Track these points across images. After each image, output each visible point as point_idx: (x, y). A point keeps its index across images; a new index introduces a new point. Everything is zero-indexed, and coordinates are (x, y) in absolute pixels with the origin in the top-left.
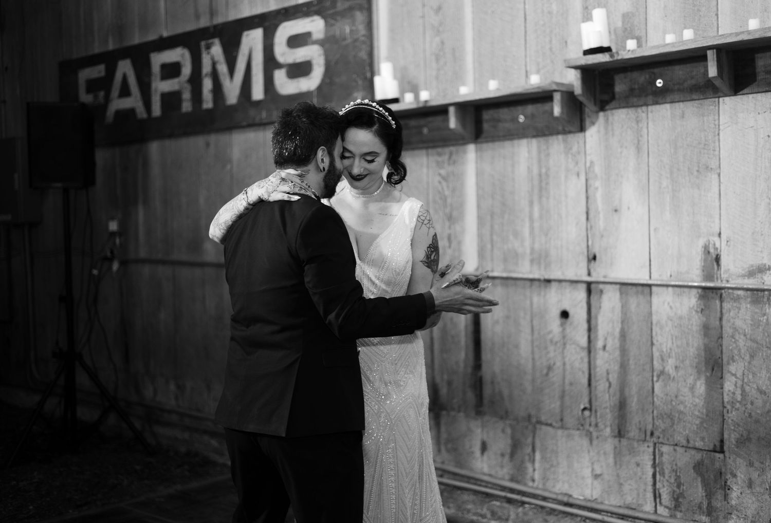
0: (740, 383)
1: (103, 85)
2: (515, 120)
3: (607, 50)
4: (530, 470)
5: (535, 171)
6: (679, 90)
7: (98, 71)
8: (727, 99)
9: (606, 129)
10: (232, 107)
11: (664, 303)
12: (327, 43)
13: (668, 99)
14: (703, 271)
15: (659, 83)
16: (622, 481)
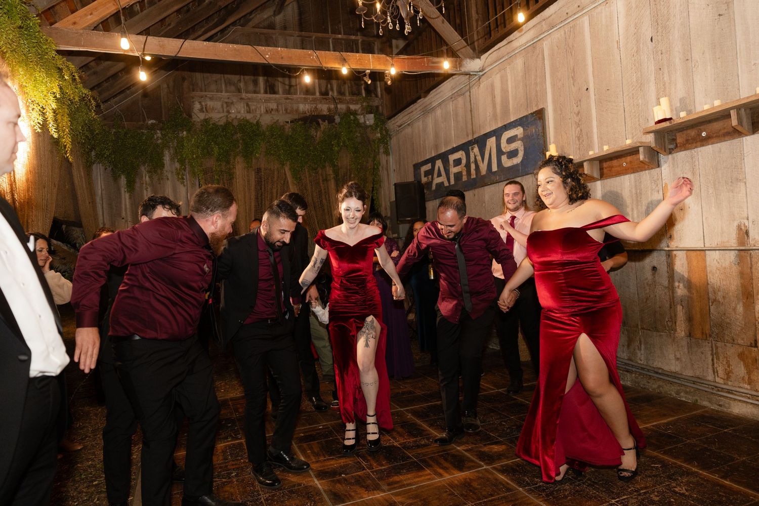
1: (429, 173)
2: (621, 165)
3: (671, 119)
4: (639, 354)
5: (634, 191)
6: (716, 136)
7: (428, 167)
8: (748, 138)
9: (673, 164)
10: (484, 175)
11: (714, 260)
12: (526, 139)
13: (710, 142)
14: (738, 240)
15: (704, 134)
16: (693, 362)
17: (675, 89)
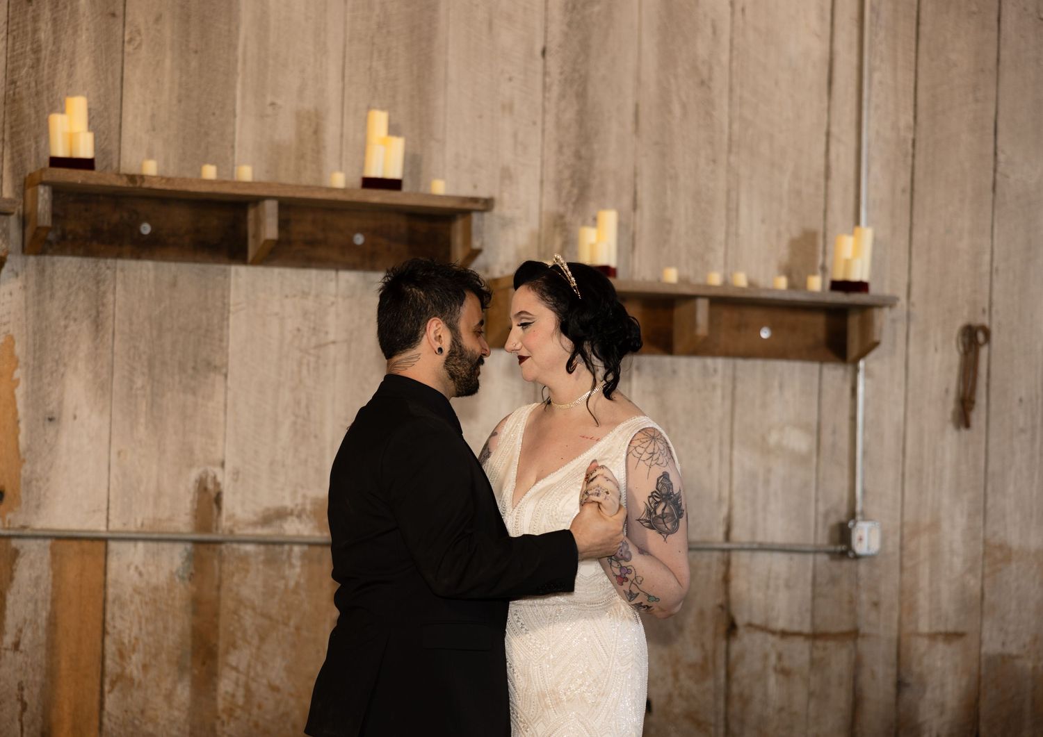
0: (243, 679)
3: (90, 165)
6: (176, 245)
8: (245, 270)
9: (40, 285)
11: (128, 567)
13: (158, 254)
14: (196, 516)
15: (146, 229)
17: (70, 75)
